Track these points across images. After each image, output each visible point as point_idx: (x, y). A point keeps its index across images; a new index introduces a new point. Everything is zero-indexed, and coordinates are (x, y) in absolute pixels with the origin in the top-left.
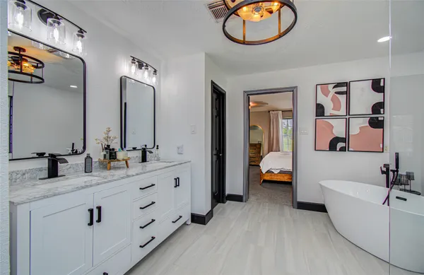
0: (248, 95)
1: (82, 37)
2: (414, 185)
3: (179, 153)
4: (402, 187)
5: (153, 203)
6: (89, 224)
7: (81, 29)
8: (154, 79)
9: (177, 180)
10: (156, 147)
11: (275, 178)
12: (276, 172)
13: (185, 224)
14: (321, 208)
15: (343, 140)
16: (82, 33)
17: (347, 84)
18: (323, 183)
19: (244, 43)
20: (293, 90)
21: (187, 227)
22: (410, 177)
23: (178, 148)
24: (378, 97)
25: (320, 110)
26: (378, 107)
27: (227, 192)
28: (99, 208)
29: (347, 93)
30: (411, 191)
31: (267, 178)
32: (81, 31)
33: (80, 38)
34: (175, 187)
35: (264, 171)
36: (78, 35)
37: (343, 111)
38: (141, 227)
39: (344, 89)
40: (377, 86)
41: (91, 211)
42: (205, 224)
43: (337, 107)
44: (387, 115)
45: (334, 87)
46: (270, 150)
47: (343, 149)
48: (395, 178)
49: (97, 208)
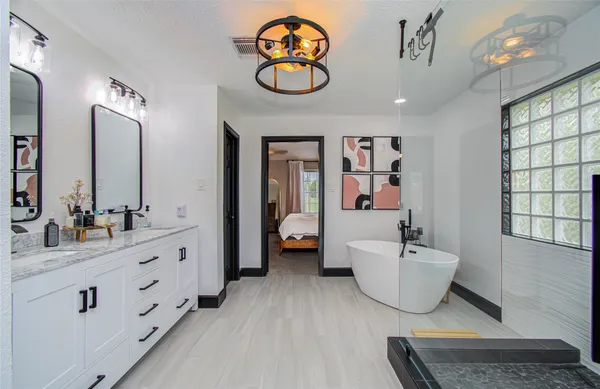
0: (266, 141)
1: (43, 45)
2: (423, 239)
3: (180, 216)
4: (414, 242)
5: (155, 282)
6: (80, 311)
7: (40, 34)
8: (142, 112)
9: (183, 251)
10: (144, 208)
11: (298, 246)
12: (299, 238)
13: (190, 311)
14: (348, 272)
15: (368, 198)
16: (43, 40)
17: (370, 139)
18: (352, 244)
19: (275, 90)
20: (320, 140)
21: (193, 314)
22: (420, 232)
23: (179, 209)
24: (396, 155)
25: (347, 165)
26: (396, 165)
27: (242, 266)
28: (94, 290)
29: (371, 148)
30: (420, 245)
31: (288, 245)
32: (41, 37)
33: (39, 47)
34: (181, 260)
35: (284, 238)
36: (35, 43)
37: (367, 168)
38: (141, 315)
39: (368, 144)
40: (396, 143)
41: (84, 293)
42: (217, 307)
43: (362, 163)
44: (404, 174)
45: (360, 141)
46: (289, 211)
47: (368, 208)
48: (408, 234)
49: (91, 289)
